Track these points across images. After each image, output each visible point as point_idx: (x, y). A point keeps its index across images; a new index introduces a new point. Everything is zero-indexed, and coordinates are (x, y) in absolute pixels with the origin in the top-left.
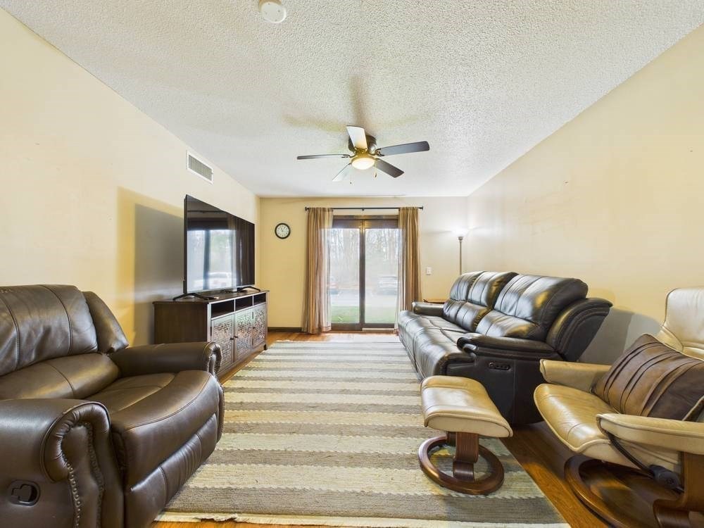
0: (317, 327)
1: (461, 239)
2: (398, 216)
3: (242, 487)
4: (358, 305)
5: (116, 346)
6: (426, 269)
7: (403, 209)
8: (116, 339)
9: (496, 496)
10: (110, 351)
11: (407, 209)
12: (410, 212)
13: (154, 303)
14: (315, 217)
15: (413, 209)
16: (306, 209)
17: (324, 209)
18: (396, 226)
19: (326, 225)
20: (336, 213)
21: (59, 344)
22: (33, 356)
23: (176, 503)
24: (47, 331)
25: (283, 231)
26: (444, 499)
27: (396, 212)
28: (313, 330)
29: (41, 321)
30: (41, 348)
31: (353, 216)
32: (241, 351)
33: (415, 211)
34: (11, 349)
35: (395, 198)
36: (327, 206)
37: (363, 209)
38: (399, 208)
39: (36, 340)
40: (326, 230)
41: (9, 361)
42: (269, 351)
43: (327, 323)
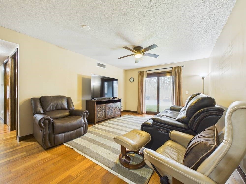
0: (141, 112)
1: (203, 78)
2: (172, 71)
3: (80, 144)
4: (157, 105)
5: (71, 109)
6: (186, 92)
7: (174, 68)
8: (71, 108)
9: (132, 171)
10: (70, 110)
11: (176, 67)
12: (177, 69)
13: (86, 100)
14: (141, 74)
15: (179, 67)
16: (138, 72)
17: (144, 71)
18: (171, 75)
19: (145, 77)
20: (148, 72)
21: (59, 107)
22: (55, 109)
23: (68, 142)
24: (57, 104)
25: (132, 80)
26: (116, 164)
27: (171, 69)
28: (140, 113)
29: (56, 102)
30: (56, 107)
31: (154, 73)
32: (109, 115)
33: (180, 68)
34: (51, 107)
35: (171, 64)
36: (145, 70)
37: (158, 70)
38: (172, 68)
39: (55, 106)
40: (145, 78)
41: (50, 109)
42: (122, 117)
43: (145, 111)
